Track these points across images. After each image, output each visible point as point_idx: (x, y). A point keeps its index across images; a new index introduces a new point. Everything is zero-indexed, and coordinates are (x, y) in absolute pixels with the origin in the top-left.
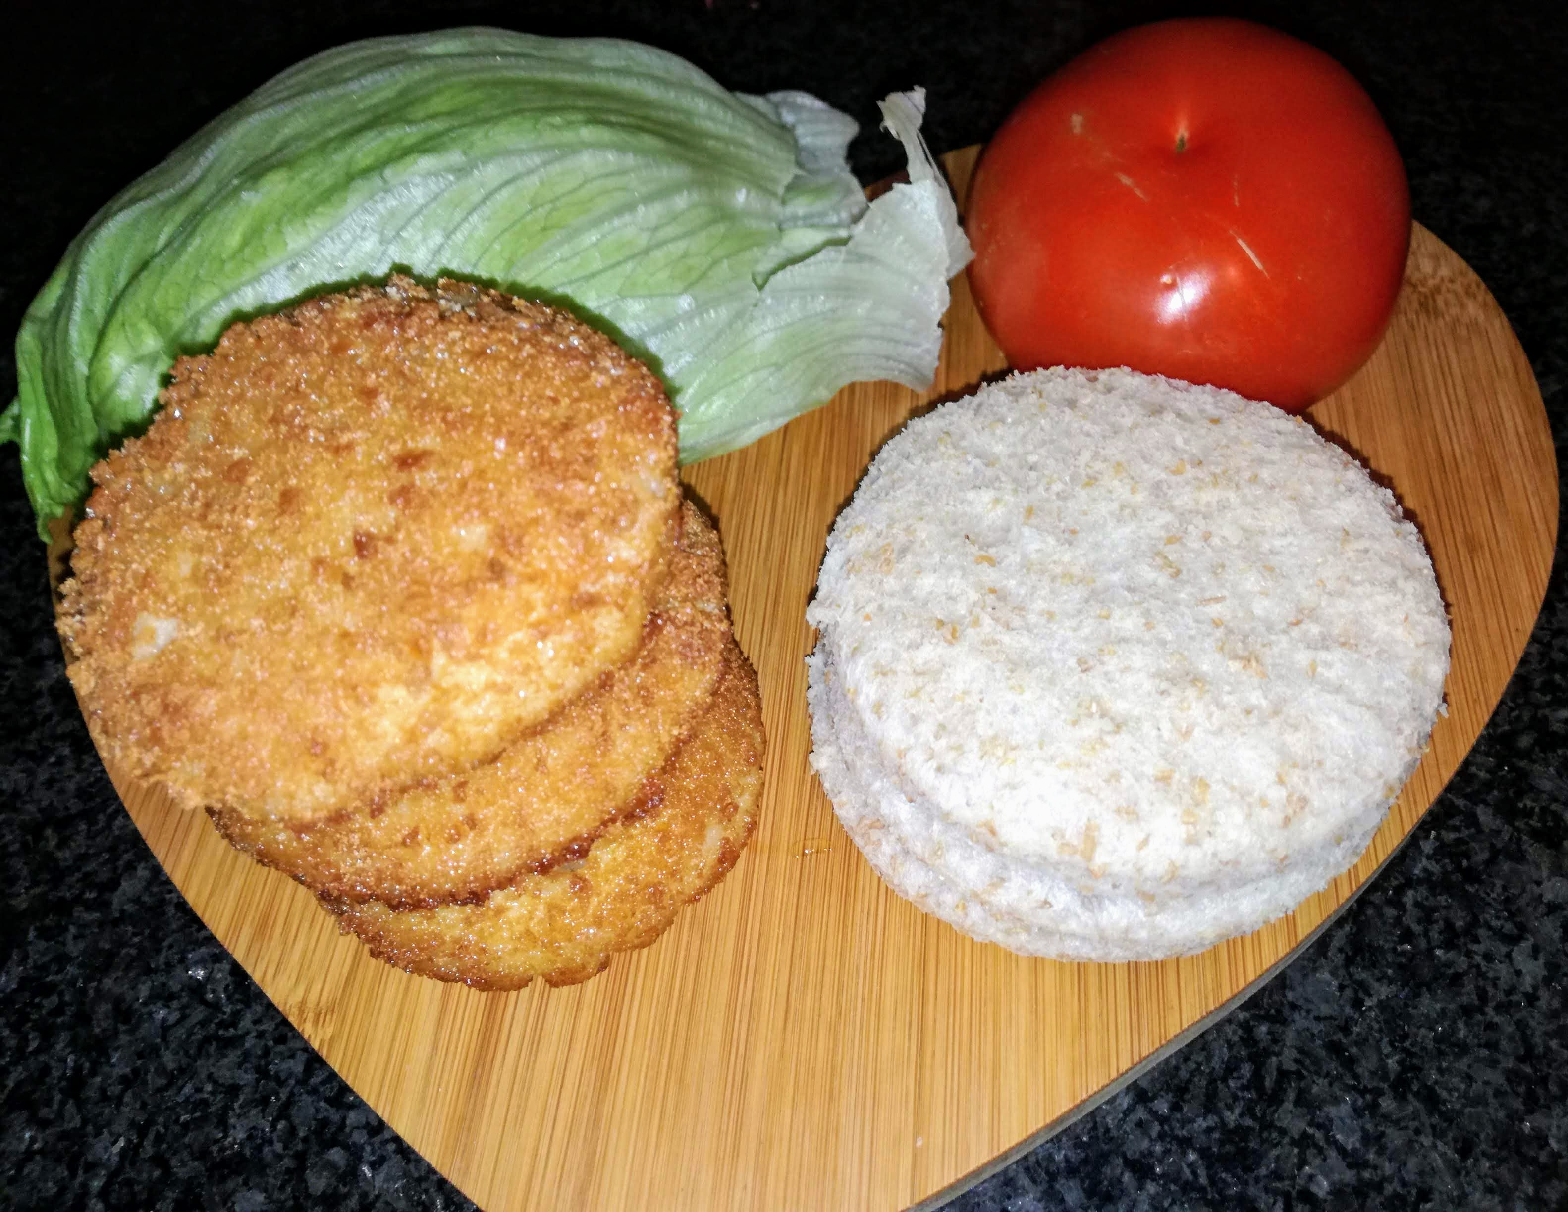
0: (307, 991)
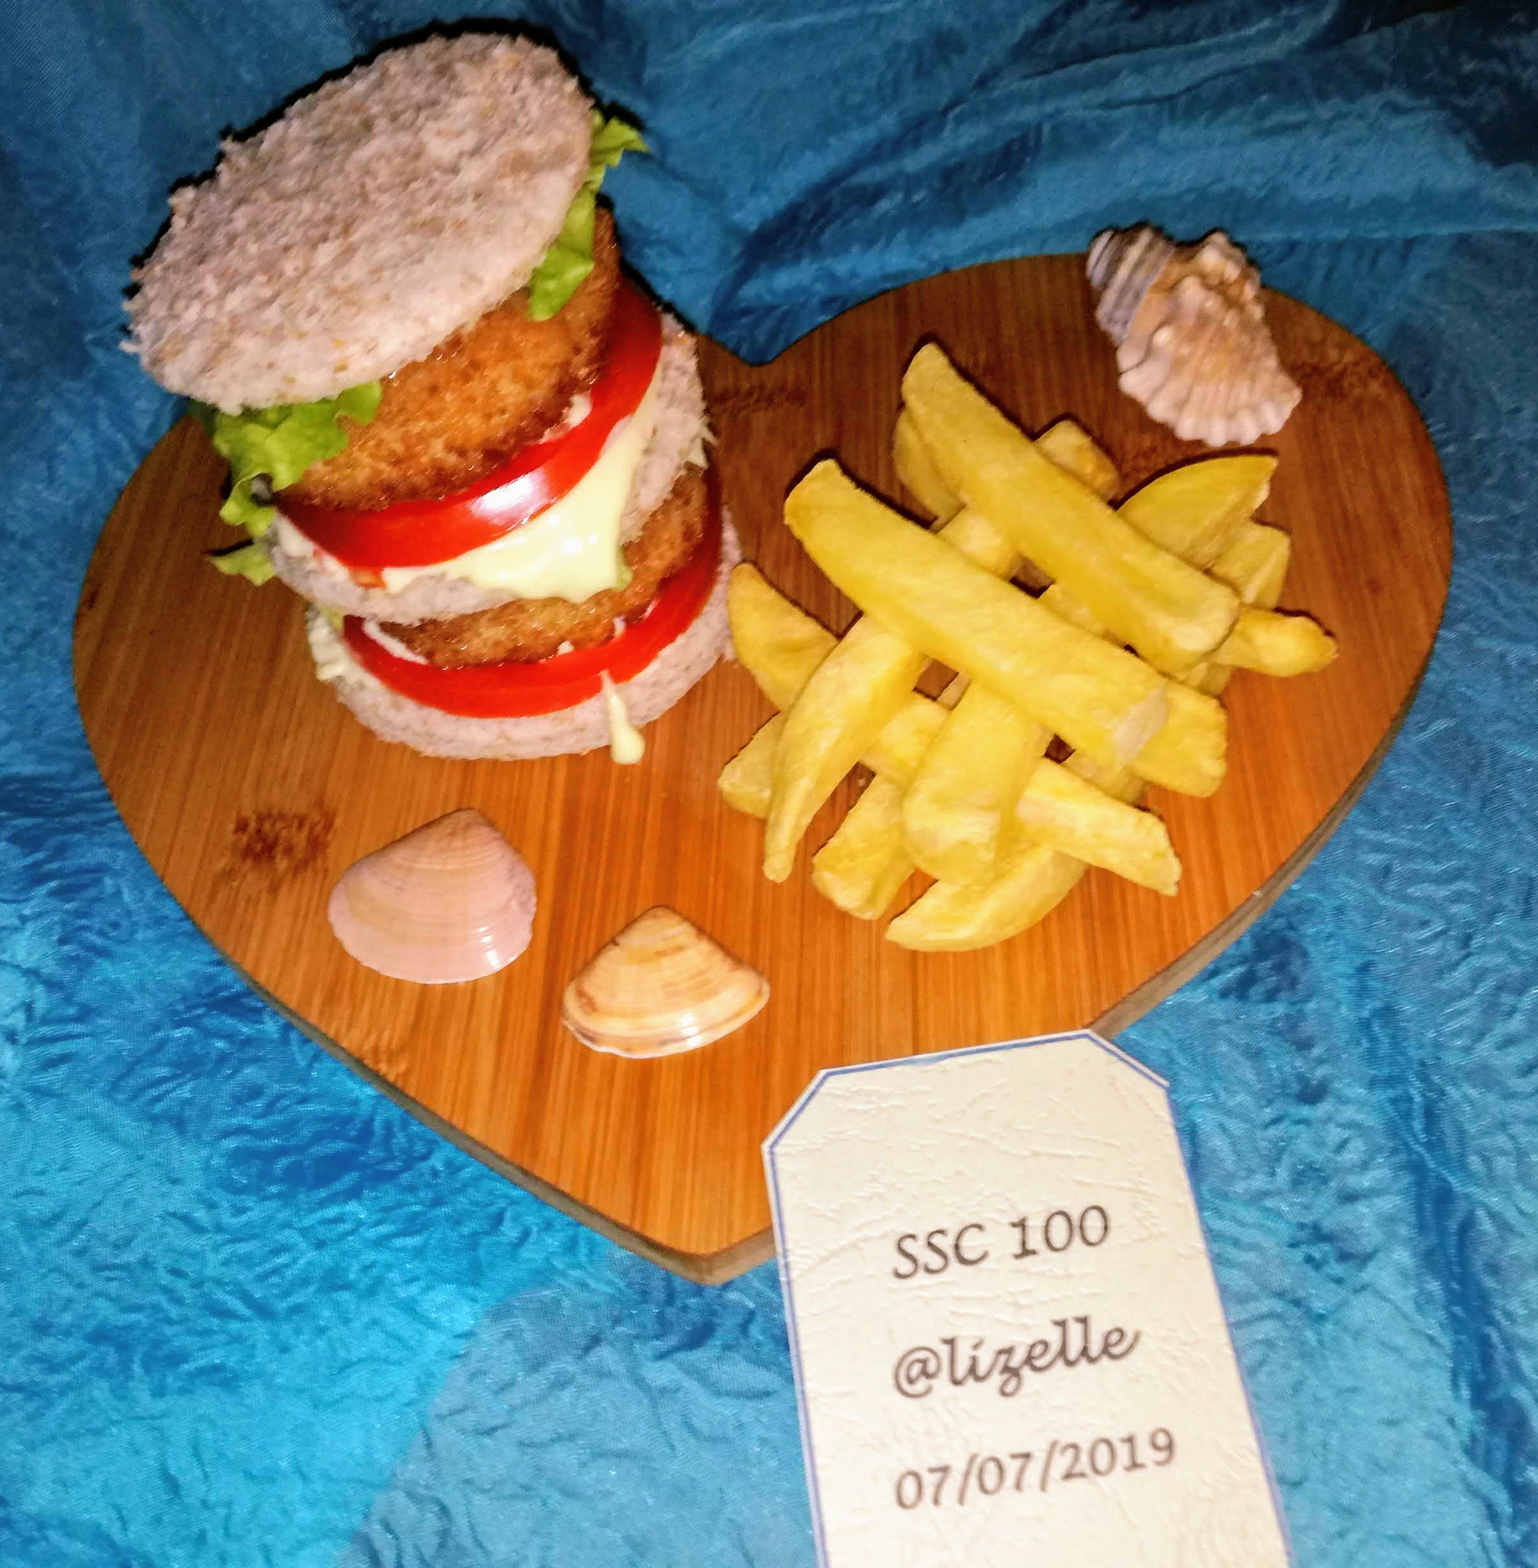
0: (379, 1039)
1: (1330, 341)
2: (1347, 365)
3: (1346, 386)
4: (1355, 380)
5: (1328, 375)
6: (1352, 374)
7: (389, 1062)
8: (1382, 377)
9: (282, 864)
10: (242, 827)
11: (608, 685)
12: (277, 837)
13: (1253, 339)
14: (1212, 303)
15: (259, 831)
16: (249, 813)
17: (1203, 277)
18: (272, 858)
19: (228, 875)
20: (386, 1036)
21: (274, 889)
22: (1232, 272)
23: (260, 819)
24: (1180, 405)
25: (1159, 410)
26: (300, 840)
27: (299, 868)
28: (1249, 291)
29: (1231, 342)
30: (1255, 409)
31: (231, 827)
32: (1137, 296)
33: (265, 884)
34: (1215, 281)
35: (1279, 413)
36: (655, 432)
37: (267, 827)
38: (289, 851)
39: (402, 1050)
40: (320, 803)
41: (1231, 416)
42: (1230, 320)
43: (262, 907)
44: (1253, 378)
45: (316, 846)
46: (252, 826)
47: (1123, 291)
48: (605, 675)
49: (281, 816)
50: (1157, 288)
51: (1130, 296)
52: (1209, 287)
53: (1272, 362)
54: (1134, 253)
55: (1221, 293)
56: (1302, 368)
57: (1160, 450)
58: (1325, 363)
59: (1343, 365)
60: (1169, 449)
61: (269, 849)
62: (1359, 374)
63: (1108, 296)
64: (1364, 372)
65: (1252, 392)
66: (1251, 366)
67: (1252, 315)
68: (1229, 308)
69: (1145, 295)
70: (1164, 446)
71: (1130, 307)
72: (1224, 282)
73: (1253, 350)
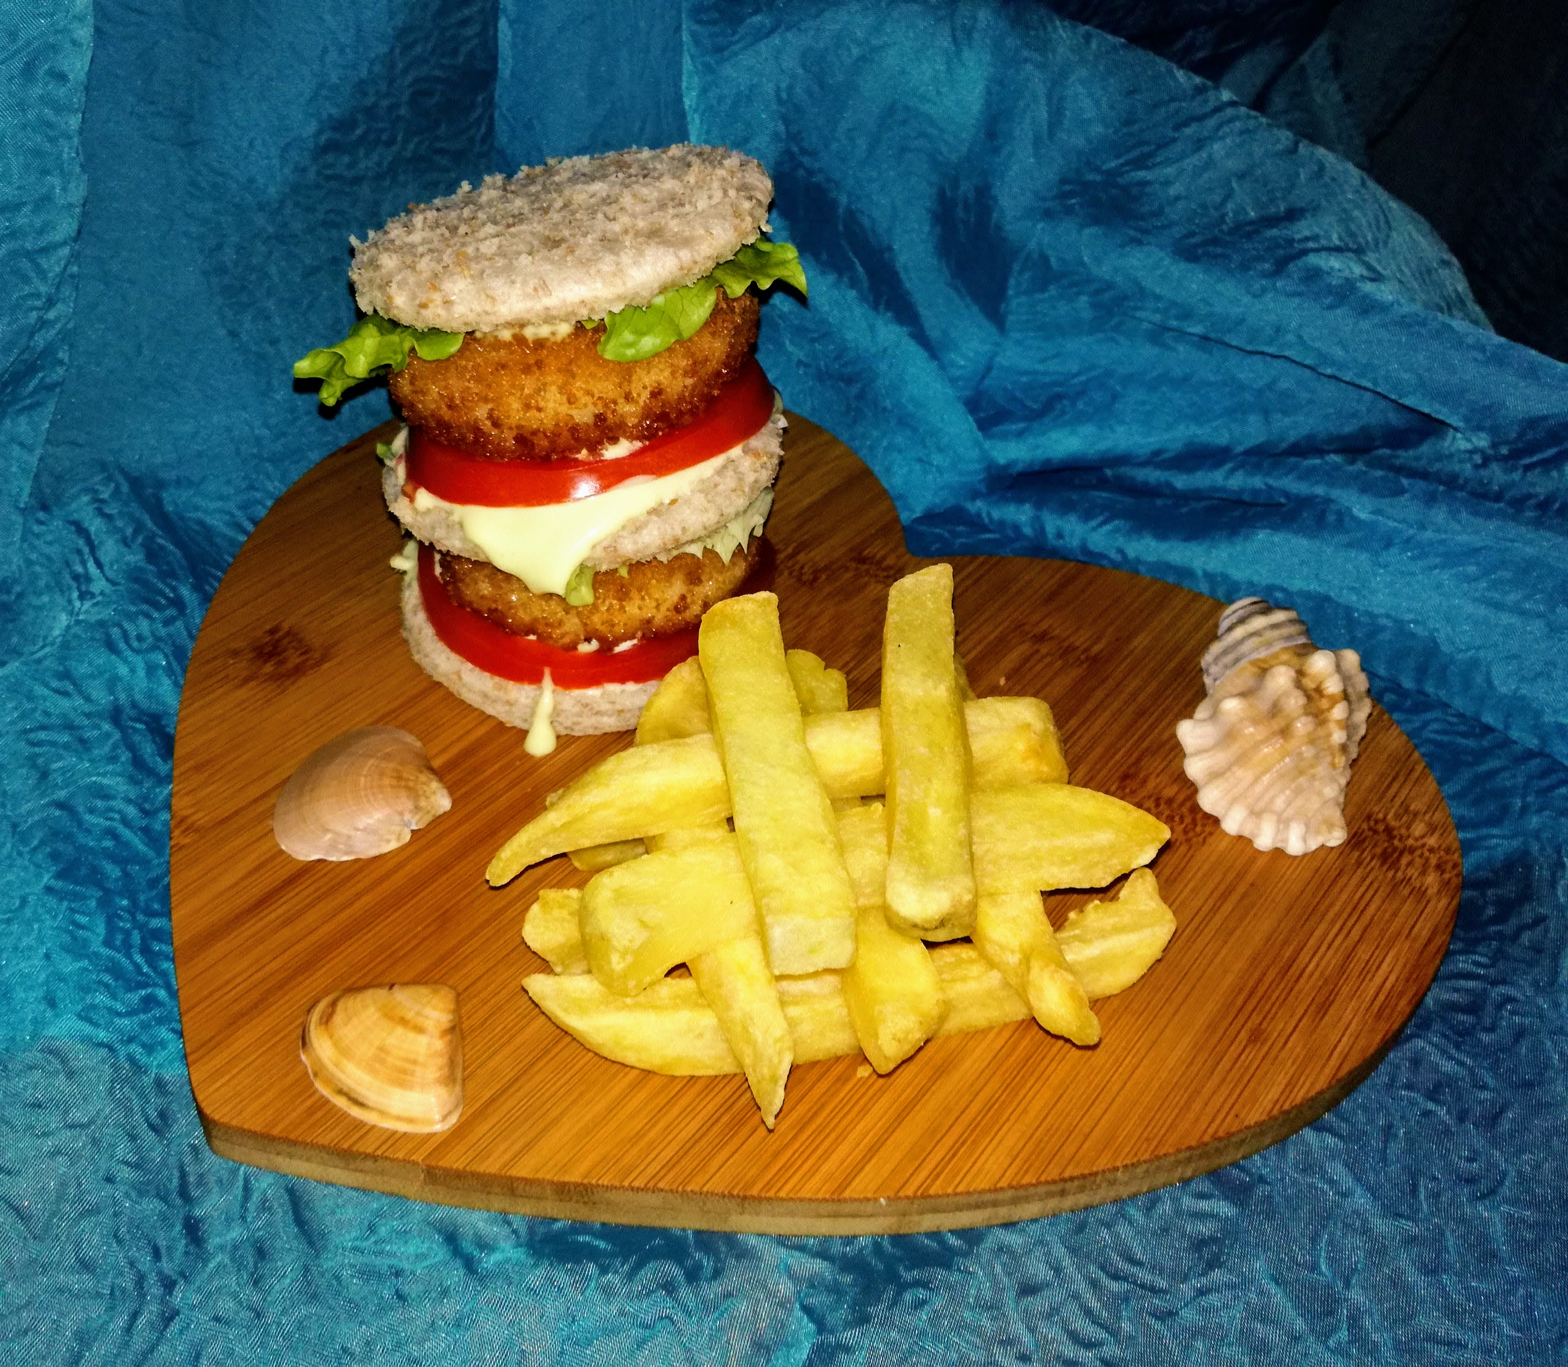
1: (1427, 817)
2: (1424, 845)
3: (1404, 861)
4: (1418, 861)
5: (1396, 842)
6: (1421, 856)
7: (183, 832)
8: (1447, 876)
9: (268, 668)
10: (272, 632)
11: (547, 682)
12: (284, 651)
13: (1317, 757)
14: (1295, 702)
15: (278, 641)
16: (286, 626)
17: (1300, 673)
18: (266, 662)
19: (234, 653)
20: (200, 815)
21: (246, 680)
22: (1333, 686)
23: (288, 633)
24: (1215, 775)
25: (1194, 768)
26: (294, 662)
27: (272, 678)
28: (1339, 712)
29: (1291, 746)
30: (1283, 822)
31: (268, 627)
32: (1237, 660)
33: (245, 673)
34: (1309, 684)
35: (1305, 841)
36: (673, 502)
37: (285, 642)
38: (280, 663)
39: (198, 831)
40: (329, 648)
41: (1256, 814)
42: (1302, 726)
43: (229, 686)
44: (1298, 792)
45: (298, 671)
46: (277, 636)
47: (1225, 652)
48: (547, 672)
49: (300, 641)
50: (1254, 663)
51: (1228, 659)
52: (1299, 686)
53: (1332, 790)
54: (1259, 622)
55: (1309, 698)
56: (1376, 822)
57: (1175, 805)
58: (1403, 831)
59: (1420, 843)
60: (1184, 810)
61: (271, 655)
62: (1427, 860)
63: (1216, 648)
64: (1433, 861)
65: (1289, 804)
66: (1302, 780)
67: (1329, 735)
68: (1307, 714)
69: (1243, 663)
70: (1182, 804)
71: (1226, 667)
72: (1319, 690)
73: (1312, 766)
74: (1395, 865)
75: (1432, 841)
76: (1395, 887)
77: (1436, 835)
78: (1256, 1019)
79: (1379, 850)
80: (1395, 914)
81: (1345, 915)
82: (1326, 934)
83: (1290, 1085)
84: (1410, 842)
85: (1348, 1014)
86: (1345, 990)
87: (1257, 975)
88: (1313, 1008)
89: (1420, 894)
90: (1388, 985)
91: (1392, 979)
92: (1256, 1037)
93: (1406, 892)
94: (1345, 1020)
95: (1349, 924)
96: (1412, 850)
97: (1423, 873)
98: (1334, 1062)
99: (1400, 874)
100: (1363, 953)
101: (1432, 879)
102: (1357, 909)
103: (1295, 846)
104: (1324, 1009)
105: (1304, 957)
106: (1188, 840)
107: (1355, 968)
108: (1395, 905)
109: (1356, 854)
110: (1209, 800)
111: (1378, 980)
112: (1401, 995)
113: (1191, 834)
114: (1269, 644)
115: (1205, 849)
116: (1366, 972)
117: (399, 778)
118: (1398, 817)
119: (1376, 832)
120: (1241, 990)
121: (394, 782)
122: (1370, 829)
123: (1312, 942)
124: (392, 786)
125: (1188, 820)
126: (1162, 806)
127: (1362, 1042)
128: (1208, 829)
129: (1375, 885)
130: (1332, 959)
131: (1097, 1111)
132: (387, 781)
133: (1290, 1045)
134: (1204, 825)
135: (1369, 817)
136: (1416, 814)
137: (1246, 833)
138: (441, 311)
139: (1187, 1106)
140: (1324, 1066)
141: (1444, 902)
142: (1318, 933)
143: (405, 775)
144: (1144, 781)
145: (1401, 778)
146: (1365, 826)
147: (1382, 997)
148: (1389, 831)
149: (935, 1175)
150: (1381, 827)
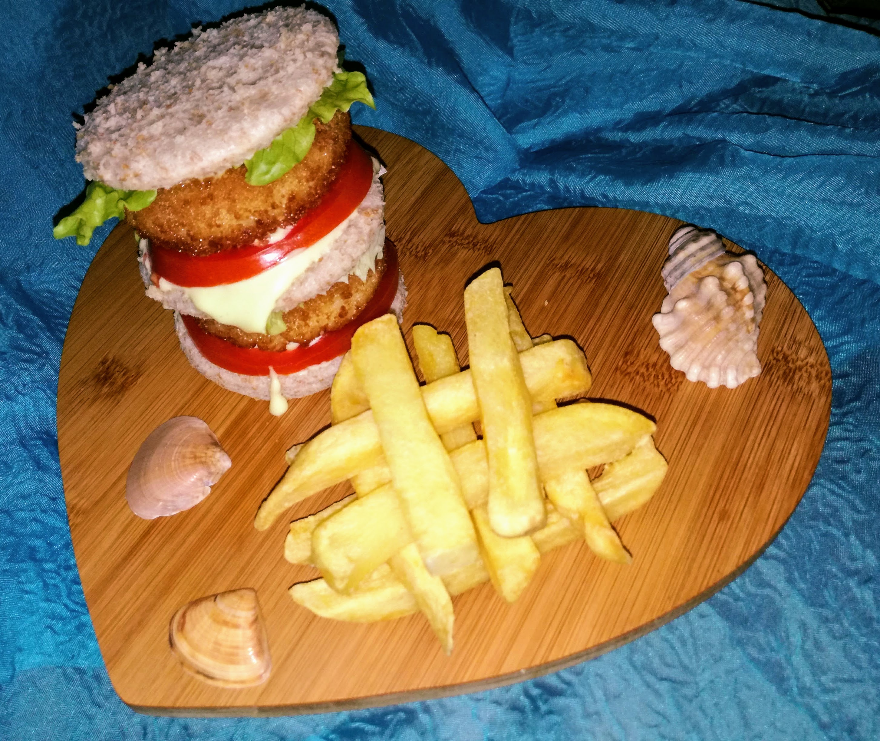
1: (807, 344)
2: (807, 363)
3: (797, 377)
4: (805, 375)
5: (791, 365)
6: (806, 371)
7: (75, 515)
8: (822, 382)
9: (105, 390)
10: (103, 363)
11: (273, 373)
12: (113, 374)
13: (738, 329)
14: (721, 298)
15: (108, 368)
16: (110, 357)
17: (721, 279)
18: (103, 385)
19: (84, 382)
20: (83, 502)
21: (95, 400)
22: (742, 284)
23: (113, 361)
24: (679, 347)
25: (666, 344)
26: (120, 381)
27: (108, 396)
28: (748, 300)
29: (722, 325)
30: (723, 370)
31: (100, 360)
32: (682, 274)
33: (92, 396)
34: (728, 285)
35: (737, 379)
36: (320, 260)
37: (113, 368)
38: (112, 384)
39: (84, 513)
40: (139, 367)
41: (706, 367)
42: (727, 312)
43: (84, 407)
44: (729, 351)
45: (124, 388)
46: (106, 365)
47: (675, 269)
48: (272, 368)
49: (121, 365)
50: (693, 275)
51: (677, 273)
52: (722, 288)
53: (749, 345)
54: (693, 247)
55: (728, 294)
56: (778, 354)
57: (658, 367)
58: (794, 356)
59: (805, 362)
60: (664, 369)
61: (106, 379)
62: (810, 373)
63: (669, 266)
64: (814, 373)
65: (724, 359)
66: (731, 344)
67: (744, 314)
68: (728, 305)
69: (687, 275)
70: (662, 366)
71: (677, 279)
72: (734, 288)
73: (736, 335)
74: (791, 381)
75: (811, 360)
76: (793, 396)
77: (814, 354)
78: (722, 504)
79: (781, 373)
80: (795, 415)
81: (766, 421)
82: (756, 437)
83: (747, 543)
84: (799, 363)
85: (775, 489)
86: (772, 472)
87: (719, 473)
88: (754, 490)
89: (809, 396)
90: (796, 464)
91: (798, 459)
92: (724, 515)
93: (800, 398)
94: (774, 494)
95: (769, 428)
96: (800, 368)
97: (809, 383)
98: (771, 521)
99: (795, 386)
100: (780, 445)
101: (815, 386)
102: (772, 416)
103: (732, 383)
104: (761, 487)
105: (745, 455)
106: (669, 390)
107: (775, 457)
108: (795, 408)
109: (768, 378)
110: (677, 363)
111: (790, 462)
112: (805, 468)
113: (670, 385)
114: (700, 261)
115: (680, 393)
116: (782, 459)
117: (195, 457)
118: (790, 347)
119: (778, 360)
120: (711, 486)
121: (192, 461)
122: (775, 359)
123: (749, 443)
124: (191, 464)
125: (666, 376)
126: (650, 370)
127: (786, 506)
128: (679, 379)
129: (782, 397)
130: (761, 454)
131: (638, 584)
132: (188, 462)
133: (744, 516)
134: (676, 378)
135: (773, 351)
136: (800, 344)
137: (702, 379)
138: (135, 181)
139: (689, 572)
140: (765, 527)
141: (823, 399)
142: (752, 438)
143: (198, 454)
144: (638, 355)
145: (789, 319)
146: (771, 358)
147: (793, 473)
148: (785, 357)
149: (550, 649)
150: (780, 357)
